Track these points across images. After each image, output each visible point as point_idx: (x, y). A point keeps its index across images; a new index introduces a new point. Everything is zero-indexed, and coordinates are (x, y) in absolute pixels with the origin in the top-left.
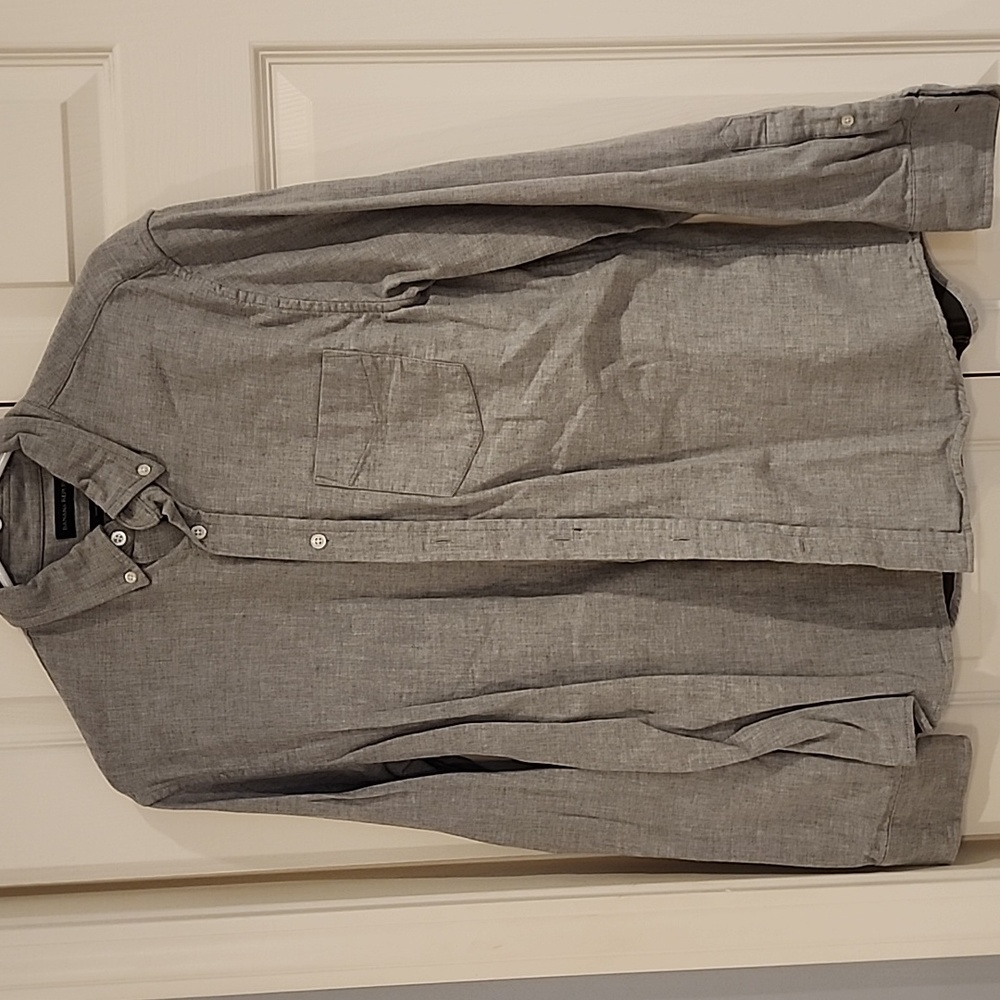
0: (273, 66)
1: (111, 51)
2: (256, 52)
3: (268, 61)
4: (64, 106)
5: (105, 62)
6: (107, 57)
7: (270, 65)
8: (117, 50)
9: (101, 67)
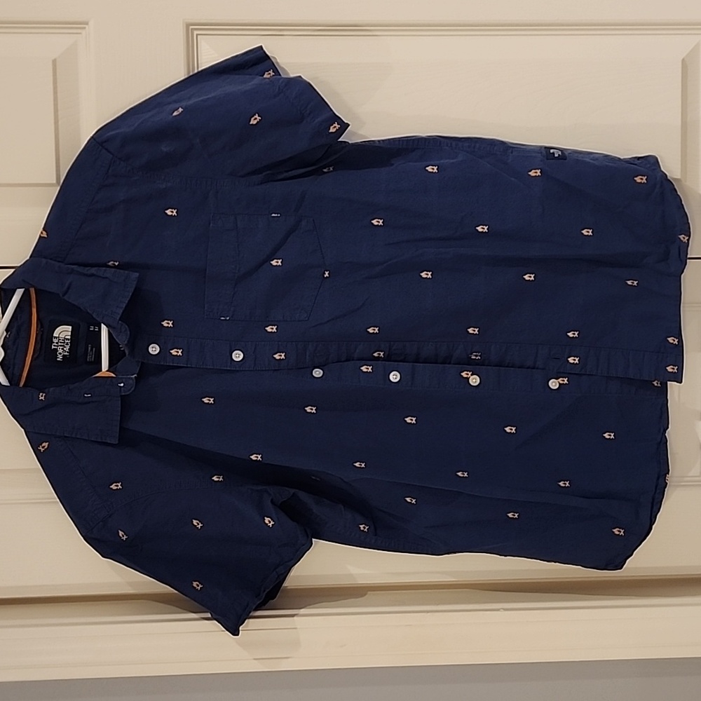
0: (199, 36)
1: (87, 24)
2: (188, 25)
3: (195, 33)
4: (54, 62)
5: (83, 32)
6: (85, 28)
7: (197, 35)
8: (91, 23)
9: (80, 35)
